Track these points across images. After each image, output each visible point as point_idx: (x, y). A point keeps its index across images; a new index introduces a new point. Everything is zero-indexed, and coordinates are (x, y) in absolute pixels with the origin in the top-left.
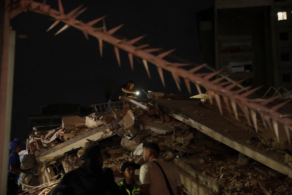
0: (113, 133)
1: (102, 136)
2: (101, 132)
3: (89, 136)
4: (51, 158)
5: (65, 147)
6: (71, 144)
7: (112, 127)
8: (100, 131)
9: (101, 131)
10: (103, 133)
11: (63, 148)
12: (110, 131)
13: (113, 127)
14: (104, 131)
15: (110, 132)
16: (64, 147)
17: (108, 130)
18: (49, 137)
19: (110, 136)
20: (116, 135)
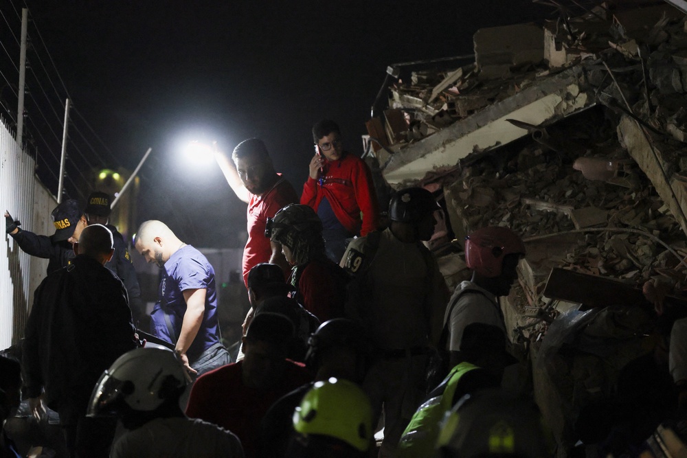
0: (590, 99)
1: (557, 107)
2: (552, 95)
3: (519, 107)
4: (415, 174)
5: (453, 143)
6: (469, 132)
7: (586, 78)
8: (551, 93)
9: (554, 92)
10: (559, 99)
11: (447, 146)
12: (581, 91)
13: (590, 77)
14: (561, 91)
15: (581, 94)
16: (449, 141)
17: (574, 89)
18: (441, 97)
19: (579, 109)
20: (600, 107)
